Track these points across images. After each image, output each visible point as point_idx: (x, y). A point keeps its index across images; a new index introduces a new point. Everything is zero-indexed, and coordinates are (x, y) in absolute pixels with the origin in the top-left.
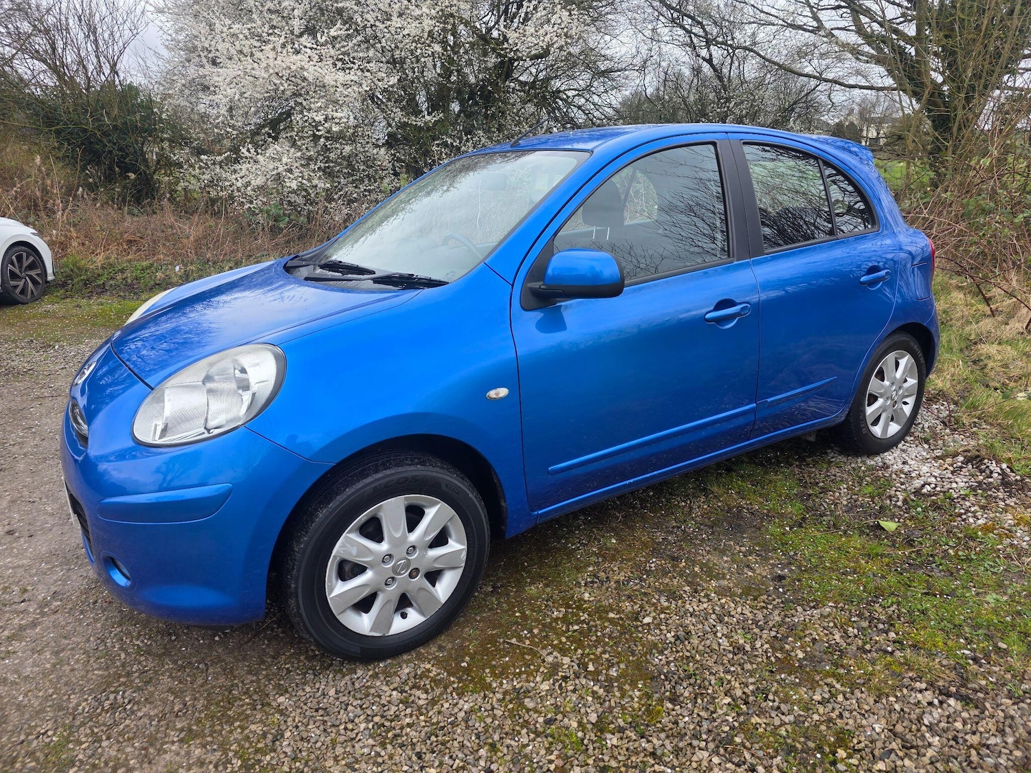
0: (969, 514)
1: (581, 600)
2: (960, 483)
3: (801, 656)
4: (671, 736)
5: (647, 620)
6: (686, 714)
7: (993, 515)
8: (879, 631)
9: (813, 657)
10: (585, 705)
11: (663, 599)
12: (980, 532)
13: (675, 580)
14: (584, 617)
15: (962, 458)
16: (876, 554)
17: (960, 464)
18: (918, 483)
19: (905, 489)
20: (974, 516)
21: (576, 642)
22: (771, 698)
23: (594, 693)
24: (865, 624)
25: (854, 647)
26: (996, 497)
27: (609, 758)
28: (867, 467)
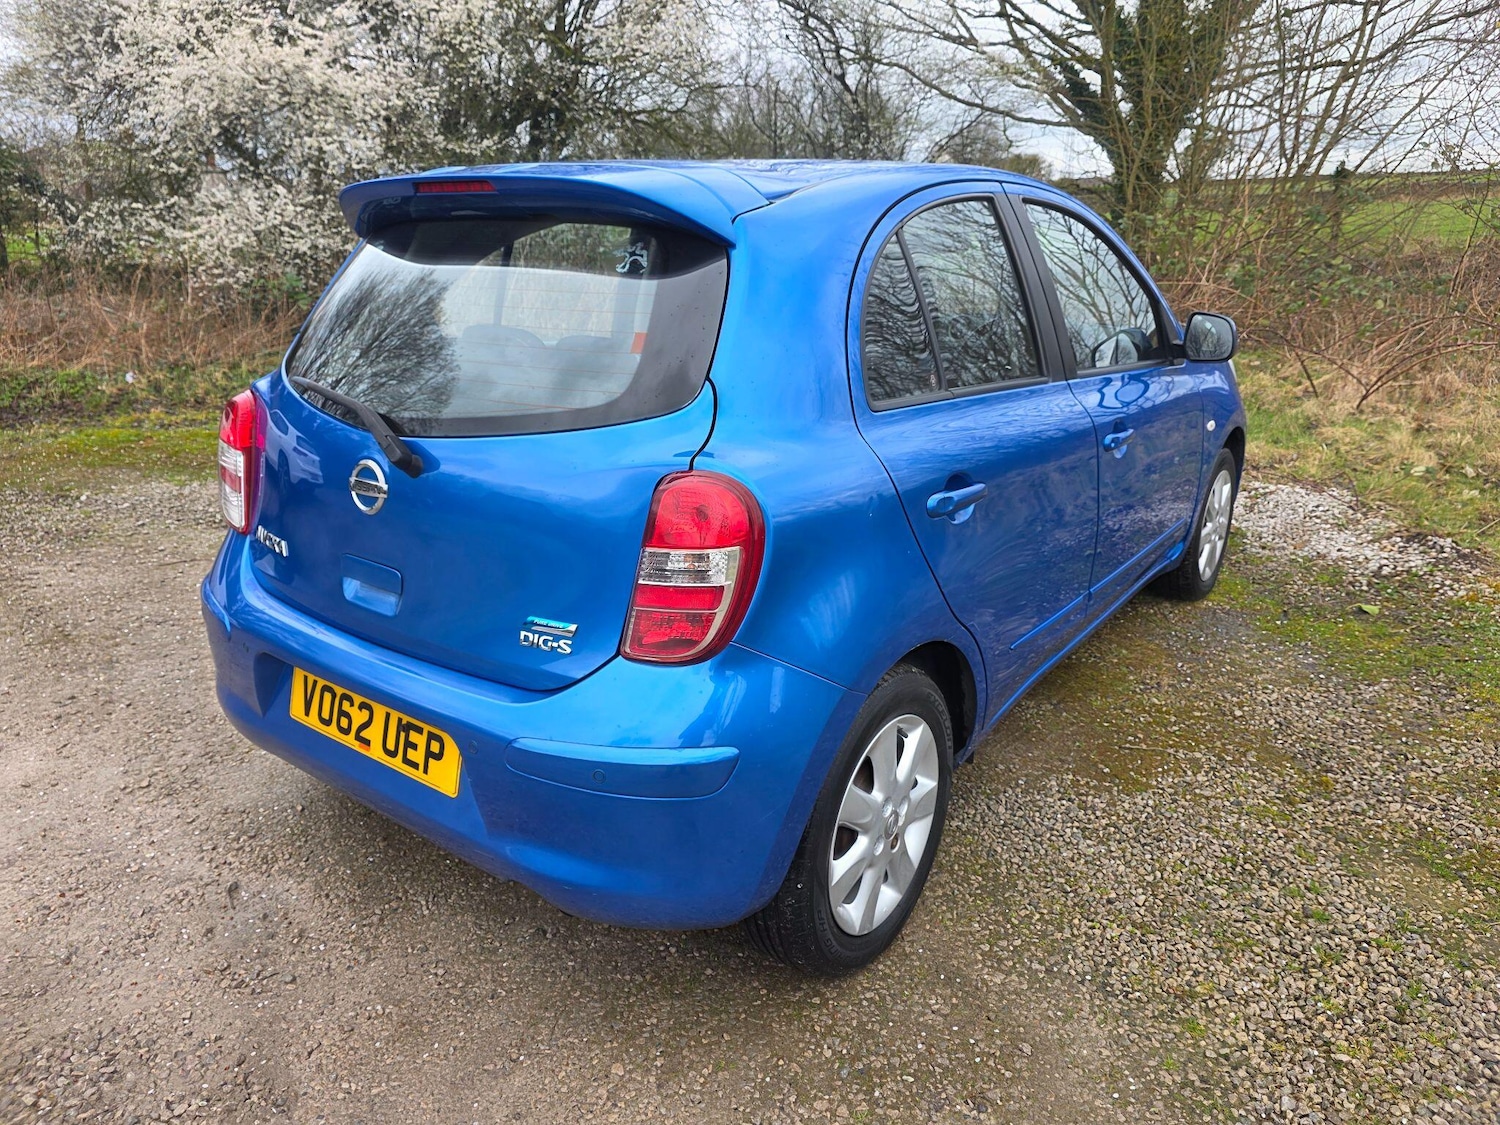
0: (1446, 588)
3: (1400, 723)
4: (1356, 797)
5: (1238, 713)
6: (1351, 779)
7: (1469, 586)
8: (1445, 695)
9: (1411, 723)
10: (1254, 787)
11: (1228, 696)
12: (1467, 603)
13: (1220, 679)
14: (1173, 719)
15: (1399, 539)
16: (1385, 635)
17: (1401, 544)
18: (1373, 566)
19: (1362, 574)
20: (1452, 589)
21: (1189, 740)
22: (1410, 756)
23: (1254, 777)
24: (1430, 692)
25: (1437, 710)
26: (1461, 570)
27: (1320, 822)
28: (1302, 558)
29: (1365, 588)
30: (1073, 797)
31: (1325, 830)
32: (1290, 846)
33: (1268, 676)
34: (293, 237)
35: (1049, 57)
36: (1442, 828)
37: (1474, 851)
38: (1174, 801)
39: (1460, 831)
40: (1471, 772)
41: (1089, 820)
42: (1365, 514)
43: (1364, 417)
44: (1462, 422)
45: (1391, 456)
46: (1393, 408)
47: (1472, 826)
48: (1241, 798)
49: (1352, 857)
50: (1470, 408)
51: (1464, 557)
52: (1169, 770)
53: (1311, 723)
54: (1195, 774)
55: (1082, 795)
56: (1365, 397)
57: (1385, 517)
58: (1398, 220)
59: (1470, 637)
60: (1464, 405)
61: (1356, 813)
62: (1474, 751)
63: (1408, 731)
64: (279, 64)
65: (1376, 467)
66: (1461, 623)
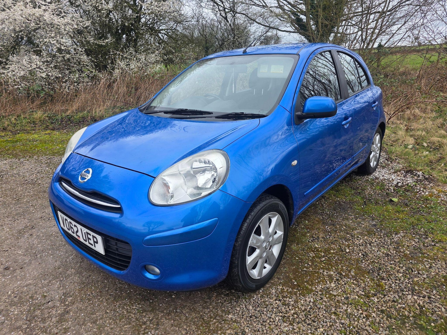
0: (421, 191)
1: (316, 248)
2: (410, 180)
3: (408, 253)
4: (394, 293)
5: (348, 251)
6: (391, 283)
7: (429, 190)
8: (424, 238)
9: (413, 252)
10: (354, 289)
11: (344, 242)
12: (429, 198)
13: (341, 233)
14: (323, 254)
15: (403, 172)
16: (400, 211)
17: (404, 174)
18: (395, 183)
19: (391, 186)
20: (423, 192)
21: (329, 265)
22: (414, 270)
23: (353, 283)
24: (418, 237)
25: (422, 246)
26: (426, 184)
27: (380, 307)
28: (371, 179)
29: (392, 191)
30: (281, 298)
31: (382, 311)
32: (368, 323)
33: (359, 231)
34: (40, 72)
35: (290, 11)
36: (429, 307)
37: (442, 320)
38: (322, 299)
39: (436, 309)
40: (437, 277)
41: (286, 311)
42: (391, 162)
43: (389, 126)
44: (421, 127)
45: (399, 139)
46: (399, 122)
47: (441, 306)
48: (348, 295)
49: (394, 327)
50: (423, 121)
51: (426, 179)
52: (321, 281)
53: (375, 254)
54: (330, 283)
55: (285, 297)
56: (389, 119)
57: (398, 163)
58: (398, 60)
59: (431, 211)
60: (421, 121)
61: (394, 301)
62: (437, 266)
63: (412, 257)
64: (34, 14)
65: (394, 143)
66: (428, 206)
